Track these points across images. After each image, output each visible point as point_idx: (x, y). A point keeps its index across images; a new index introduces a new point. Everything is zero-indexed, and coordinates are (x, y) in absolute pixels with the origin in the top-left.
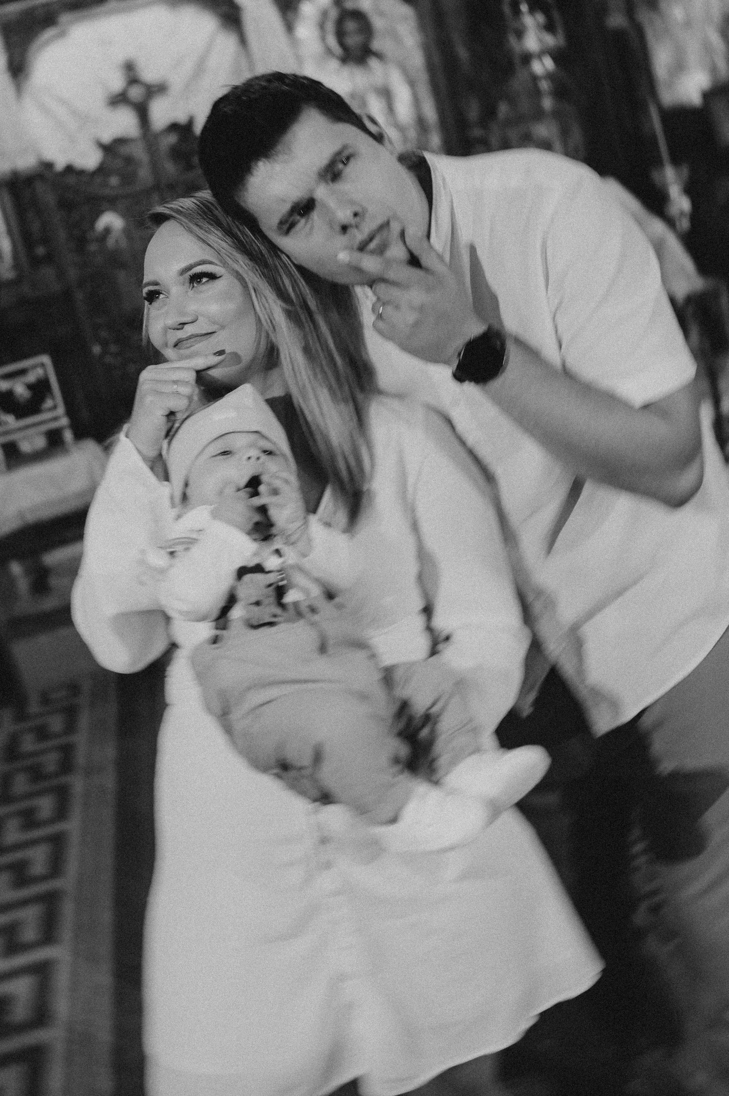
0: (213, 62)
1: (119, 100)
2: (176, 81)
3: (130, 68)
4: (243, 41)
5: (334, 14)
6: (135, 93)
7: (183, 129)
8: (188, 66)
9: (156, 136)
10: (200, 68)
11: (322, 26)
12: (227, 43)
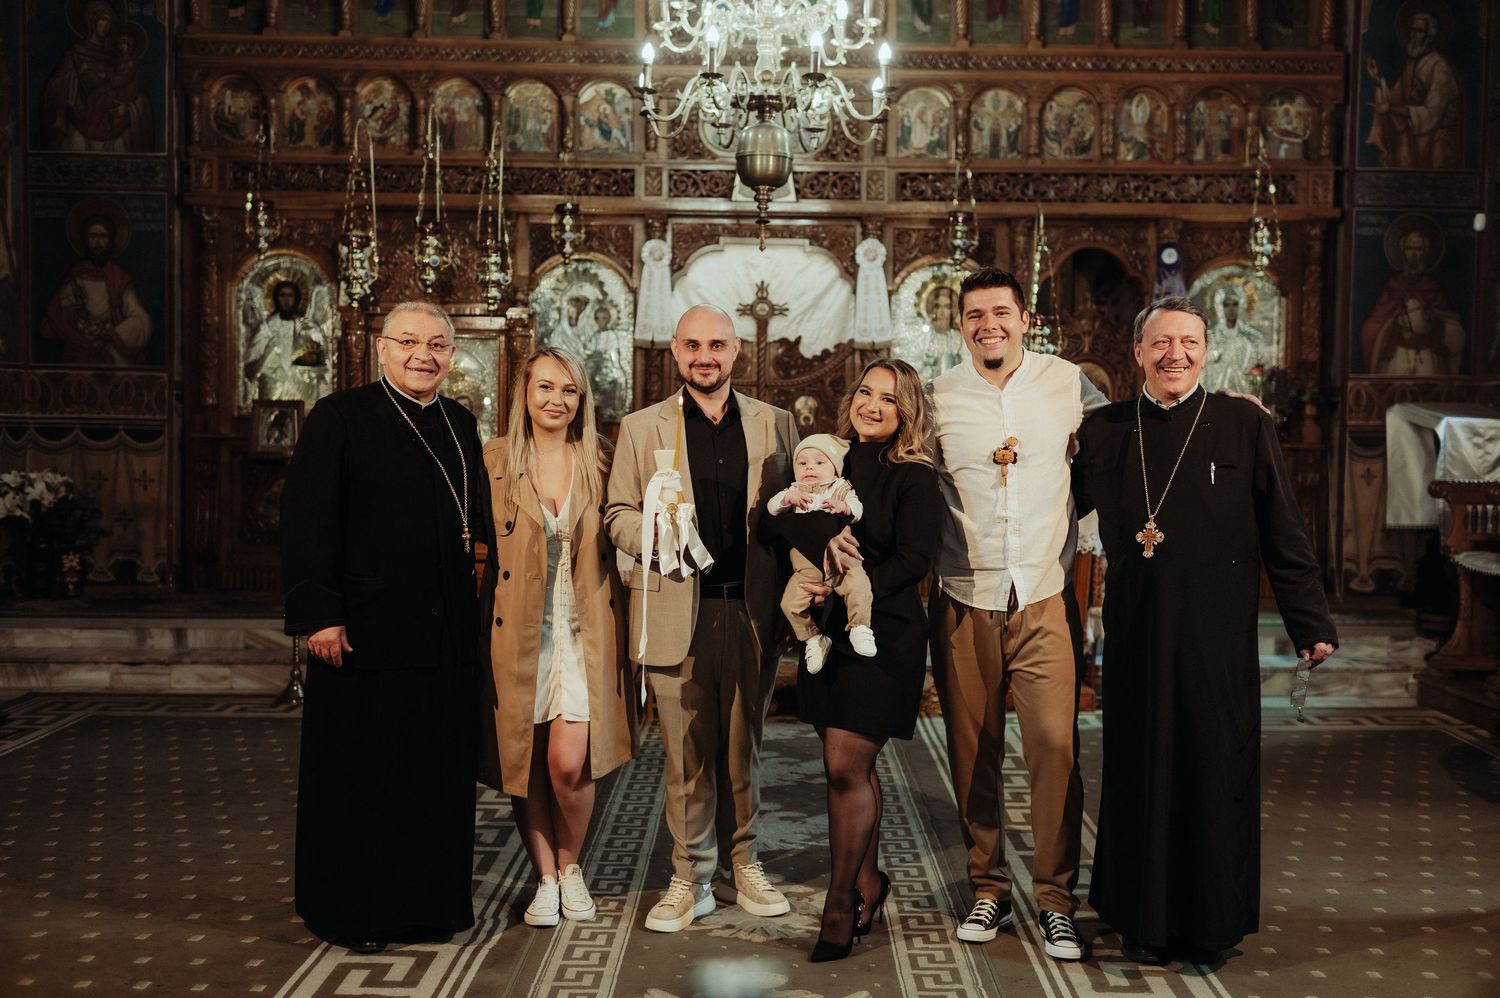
0: (827, 301)
1: (746, 310)
2: (795, 309)
3: (762, 288)
4: (854, 292)
5: (932, 286)
6: (761, 309)
7: (791, 346)
8: (808, 298)
9: (768, 344)
10: (816, 303)
11: (918, 294)
12: (842, 289)
